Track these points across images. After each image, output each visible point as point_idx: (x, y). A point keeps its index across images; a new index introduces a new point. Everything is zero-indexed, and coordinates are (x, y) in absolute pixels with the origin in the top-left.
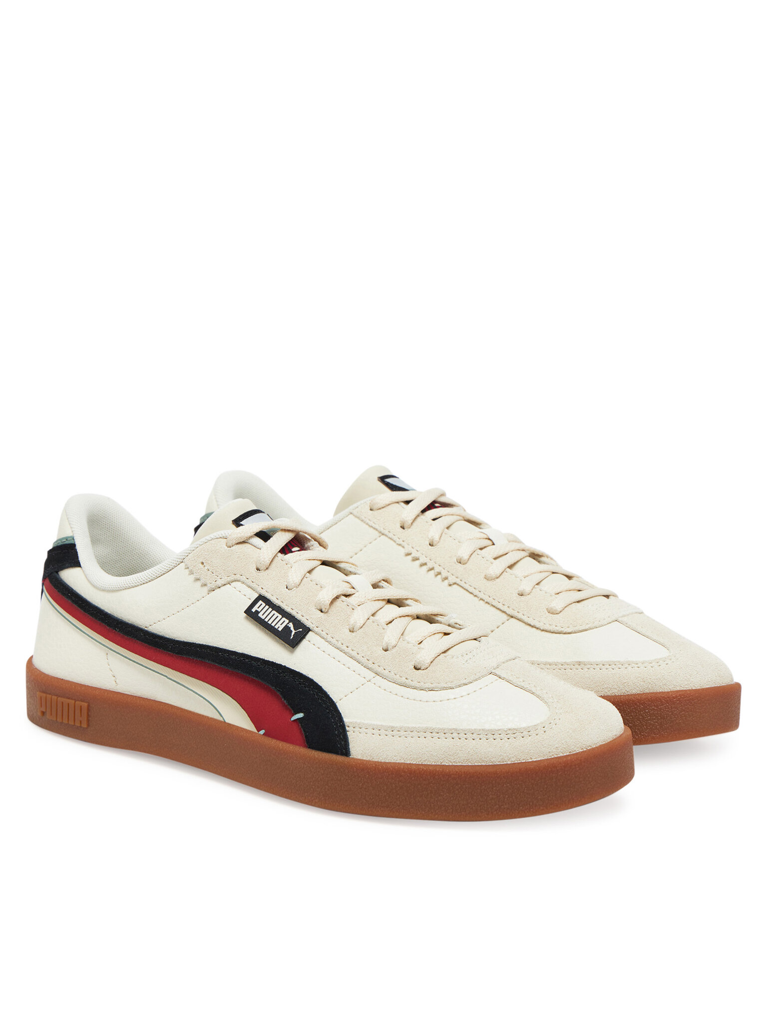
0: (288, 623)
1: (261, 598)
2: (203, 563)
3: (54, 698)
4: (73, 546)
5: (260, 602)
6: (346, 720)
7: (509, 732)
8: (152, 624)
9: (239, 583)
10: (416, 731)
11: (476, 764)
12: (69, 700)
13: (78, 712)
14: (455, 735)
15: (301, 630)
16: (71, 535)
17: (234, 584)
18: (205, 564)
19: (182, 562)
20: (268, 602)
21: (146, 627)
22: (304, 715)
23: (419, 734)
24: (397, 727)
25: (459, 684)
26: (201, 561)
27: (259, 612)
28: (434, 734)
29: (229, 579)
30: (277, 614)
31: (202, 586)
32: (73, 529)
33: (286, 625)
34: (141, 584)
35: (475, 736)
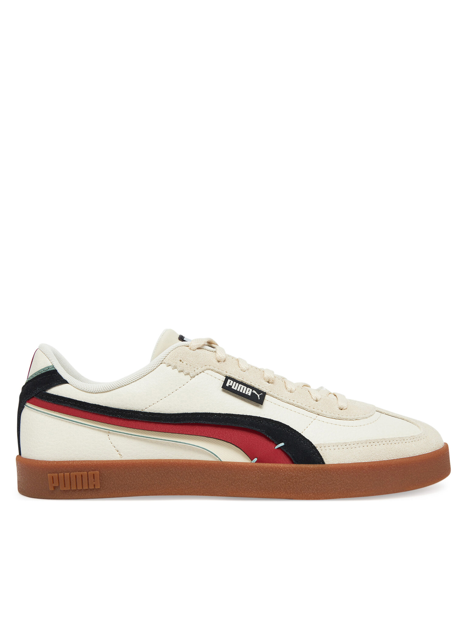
0: (252, 391)
1: (227, 378)
2: (181, 361)
3: (67, 474)
4: (55, 371)
5: (229, 380)
6: (314, 443)
7: (411, 438)
8: (147, 407)
9: (210, 371)
10: (361, 443)
11: (401, 458)
12: (81, 472)
13: (91, 478)
14: (384, 442)
15: (262, 394)
16: (51, 365)
17: (206, 372)
18: (182, 361)
19: (161, 363)
20: (234, 380)
21: (142, 410)
22: (285, 444)
23: (364, 444)
24: (348, 442)
25: (369, 415)
26: (179, 359)
27: (232, 386)
28: (372, 443)
29: (203, 369)
30: (243, 386)
31: (185, 375)
32: (52, 361)
33: (252, 392)
34: (132, 383)
35: (395, 441)
